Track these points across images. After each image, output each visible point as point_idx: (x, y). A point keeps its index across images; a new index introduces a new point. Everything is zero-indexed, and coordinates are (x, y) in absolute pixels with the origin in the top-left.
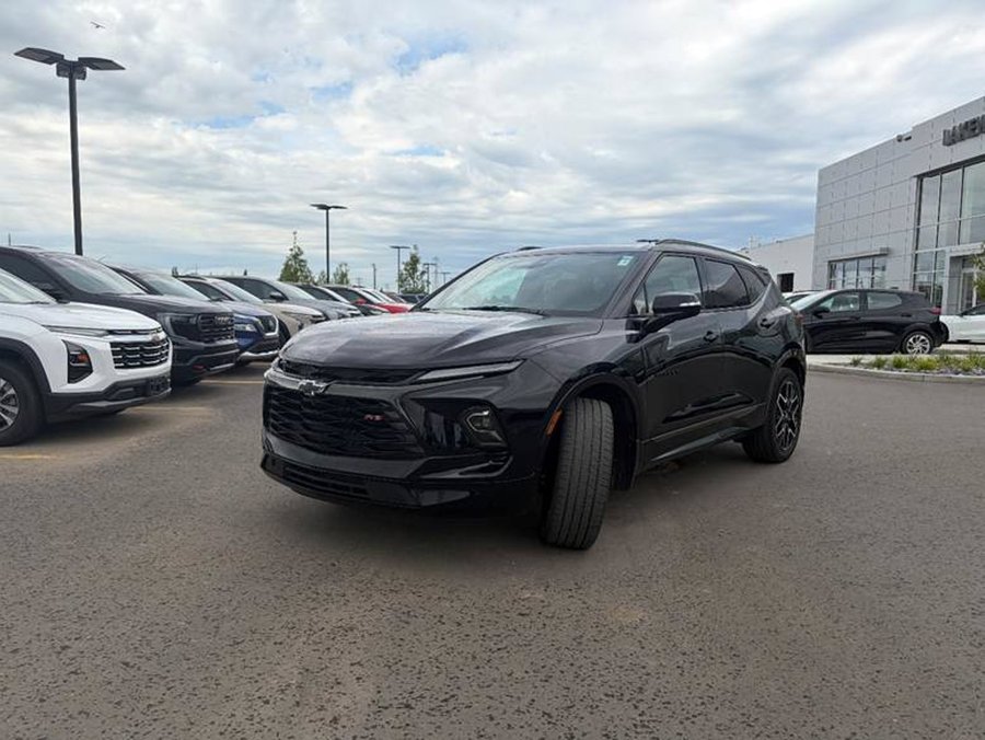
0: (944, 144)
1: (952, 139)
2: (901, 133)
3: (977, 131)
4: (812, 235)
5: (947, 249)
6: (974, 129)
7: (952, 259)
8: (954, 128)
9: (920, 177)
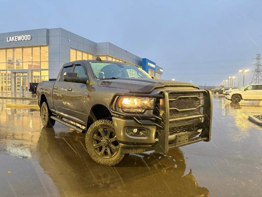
6: (17, 39)
7: (13, 73)
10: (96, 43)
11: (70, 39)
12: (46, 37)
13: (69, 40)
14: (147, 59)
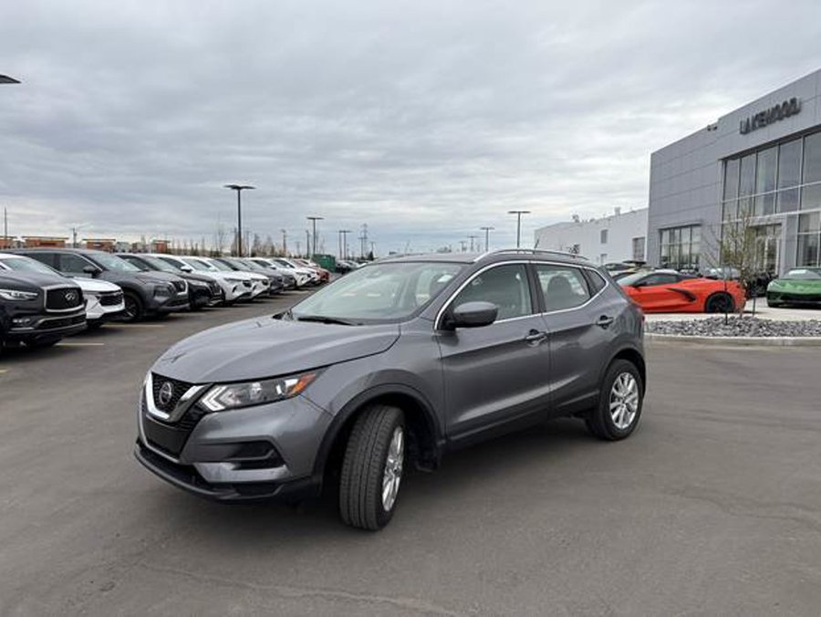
0: (741, 133)
2: (710, 124)
3: (765, 123)
4: (645, 209)
6: (763, 120)
8: (748, 120)
9: (725, 160)
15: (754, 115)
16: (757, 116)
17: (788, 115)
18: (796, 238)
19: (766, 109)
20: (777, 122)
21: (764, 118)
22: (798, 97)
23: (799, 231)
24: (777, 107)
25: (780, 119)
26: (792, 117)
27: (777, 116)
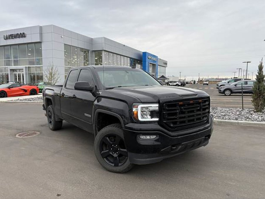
0: (4, 39)
1: (7, 38)
3: (13, 37)
5: (9, 67)
6: (12, 37)
7: (11, 70)
8: (7, 35)
10: (92, 39)
11: (64, 36)
12: (39, 34)
13: (62, 36)
14: (147, 53)
15: (9, 35)
16: (10, 35)
17: (22, 37)
18: (28, 73)
19: (14, 34)
20: (18, 38)
21: (13, 36)
22: (25, 33)
23: (29, 71)
24: (18, 34)
25: (19, 37)
26: (23, 38)
27: (18, 37)
